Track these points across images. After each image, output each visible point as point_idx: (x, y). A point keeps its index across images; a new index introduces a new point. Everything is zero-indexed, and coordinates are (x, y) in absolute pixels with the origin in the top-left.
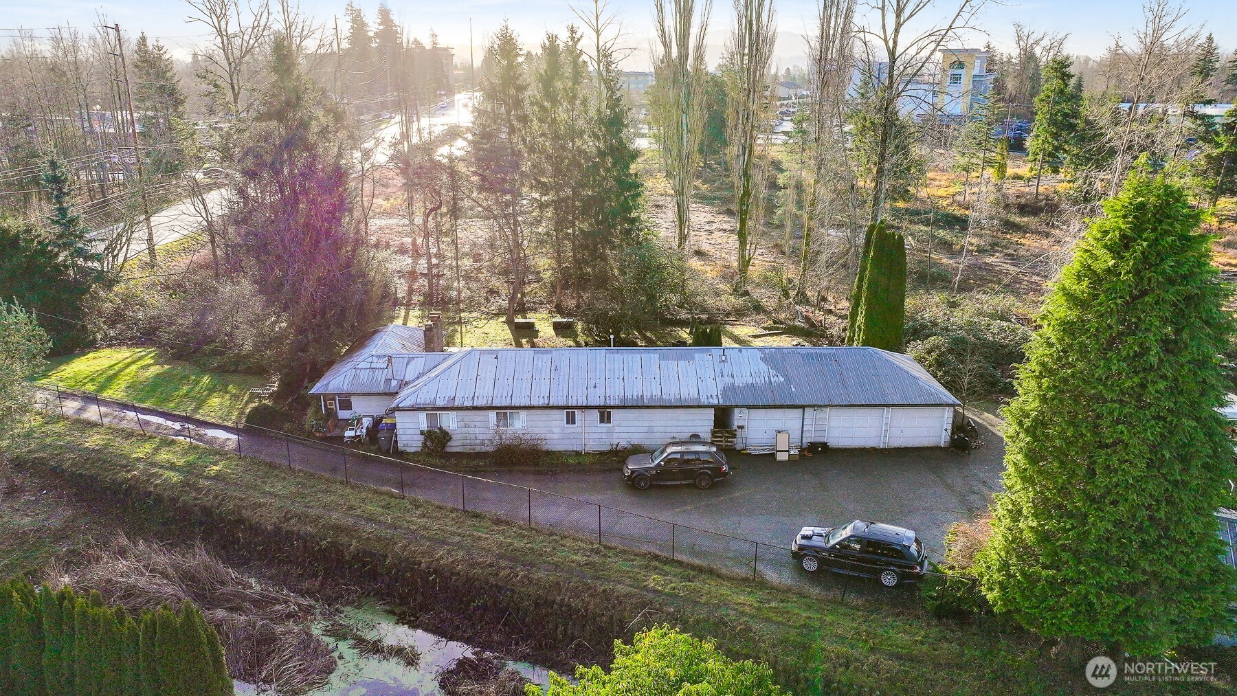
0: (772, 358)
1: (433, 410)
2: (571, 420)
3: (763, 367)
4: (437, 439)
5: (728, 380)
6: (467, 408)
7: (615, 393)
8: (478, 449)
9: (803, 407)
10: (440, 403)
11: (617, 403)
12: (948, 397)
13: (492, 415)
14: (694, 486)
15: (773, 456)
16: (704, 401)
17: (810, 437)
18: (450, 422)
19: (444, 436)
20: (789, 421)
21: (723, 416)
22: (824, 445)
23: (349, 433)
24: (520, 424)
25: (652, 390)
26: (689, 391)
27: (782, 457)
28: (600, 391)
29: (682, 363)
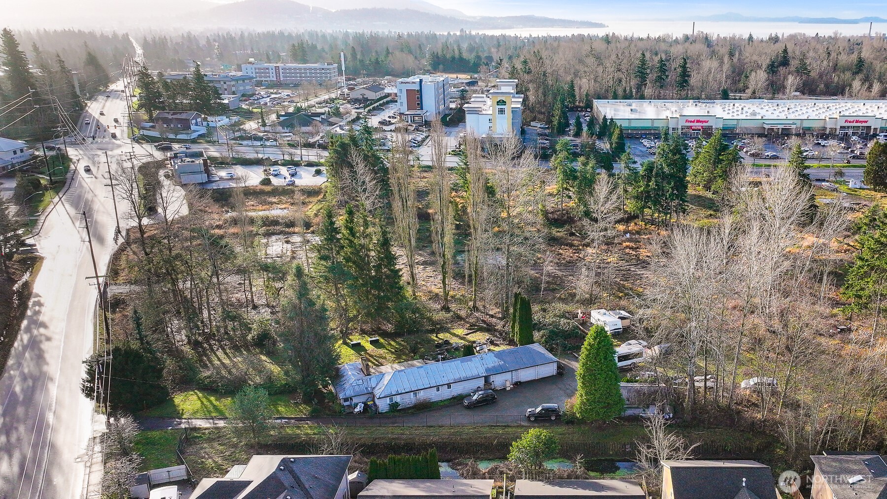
0: (499, 355)
1: (391, 396)
2: (438, 390)
3: (496, 359)
4: (394, 406)
5: (486, 366)
6: (404, 393)
7: (450, 378)
8: (407, 406)
9: (512, 371)
10: (394, 393)
11: (453, 381)
12: (556, 359)
13: (412, 393)
14: (487, 404)
15: (505, 389)
16: (481, 375)
17: (515, 380)
18: (398, 399)
19: (397, 404)
20: (508, 376)
21: (487, 379)
22: (520, 382)
23: (356, 410)
24: (422, 395)
25: (463, 375)
26: (475, 373)
27: (508, 389)
28: (446, 378)
29: (469, 363)
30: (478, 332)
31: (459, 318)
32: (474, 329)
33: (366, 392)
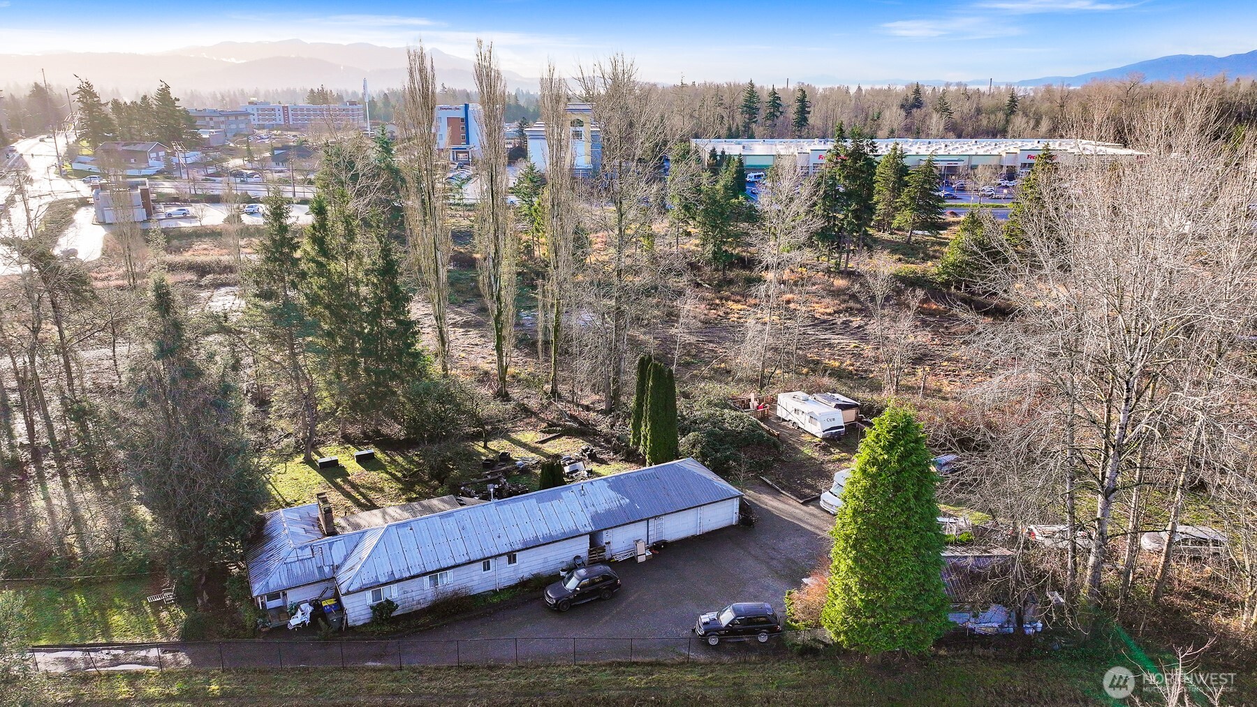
0: (617, 484)
1: (376, 587)
2: (486, 567)
3: (612, 494)
4: (383, 610)
5: (592, 509)
6: (407, 579)
7: (516, 538)
8: (415, 608)
9: (648, 520)
10: (383, 580)
11: (520, 546)
12: (735, 491)
13: (426, 579)
14: (600, 599)
15: (633, 560)
16: (582, 530)
17: (653, 539)
18: (392, 593)
19: (390, 605)
20: (638, 531)
21: (594, 537)
22: (665, 543)
23: (294, 622)
24: (450, 582)
25: (543, 530)
26: (568, 525)
27: (641, 559)
28: (504, 540)
29: (555, 502)
30: (564, 438)
31: (526, 411)
32: (555, 431)
33: (317, 576)
